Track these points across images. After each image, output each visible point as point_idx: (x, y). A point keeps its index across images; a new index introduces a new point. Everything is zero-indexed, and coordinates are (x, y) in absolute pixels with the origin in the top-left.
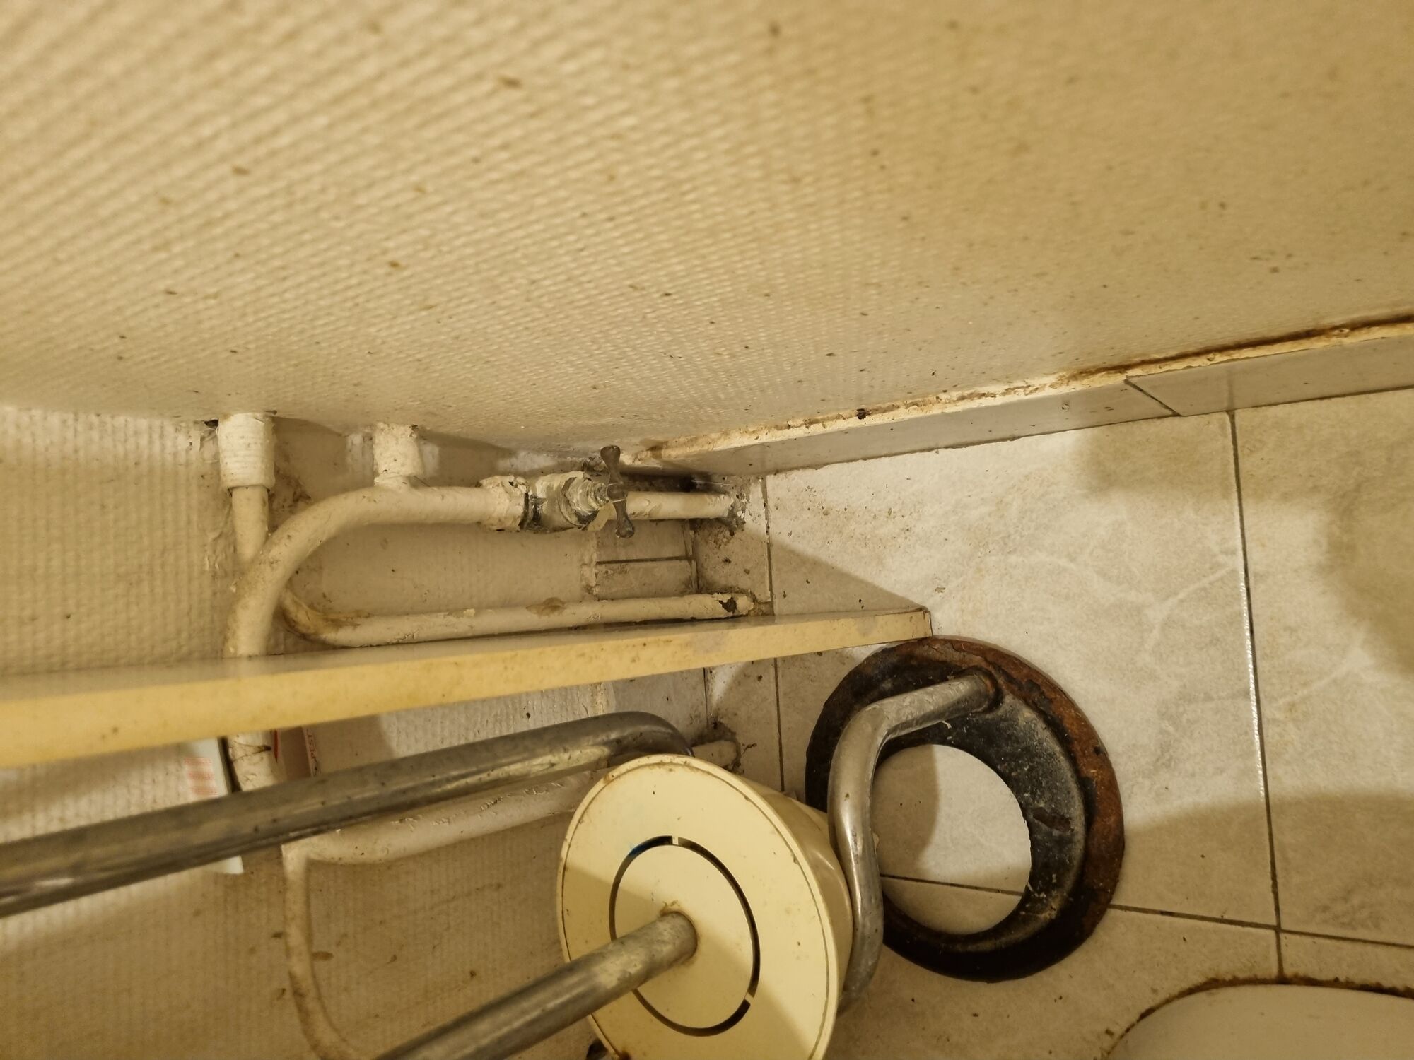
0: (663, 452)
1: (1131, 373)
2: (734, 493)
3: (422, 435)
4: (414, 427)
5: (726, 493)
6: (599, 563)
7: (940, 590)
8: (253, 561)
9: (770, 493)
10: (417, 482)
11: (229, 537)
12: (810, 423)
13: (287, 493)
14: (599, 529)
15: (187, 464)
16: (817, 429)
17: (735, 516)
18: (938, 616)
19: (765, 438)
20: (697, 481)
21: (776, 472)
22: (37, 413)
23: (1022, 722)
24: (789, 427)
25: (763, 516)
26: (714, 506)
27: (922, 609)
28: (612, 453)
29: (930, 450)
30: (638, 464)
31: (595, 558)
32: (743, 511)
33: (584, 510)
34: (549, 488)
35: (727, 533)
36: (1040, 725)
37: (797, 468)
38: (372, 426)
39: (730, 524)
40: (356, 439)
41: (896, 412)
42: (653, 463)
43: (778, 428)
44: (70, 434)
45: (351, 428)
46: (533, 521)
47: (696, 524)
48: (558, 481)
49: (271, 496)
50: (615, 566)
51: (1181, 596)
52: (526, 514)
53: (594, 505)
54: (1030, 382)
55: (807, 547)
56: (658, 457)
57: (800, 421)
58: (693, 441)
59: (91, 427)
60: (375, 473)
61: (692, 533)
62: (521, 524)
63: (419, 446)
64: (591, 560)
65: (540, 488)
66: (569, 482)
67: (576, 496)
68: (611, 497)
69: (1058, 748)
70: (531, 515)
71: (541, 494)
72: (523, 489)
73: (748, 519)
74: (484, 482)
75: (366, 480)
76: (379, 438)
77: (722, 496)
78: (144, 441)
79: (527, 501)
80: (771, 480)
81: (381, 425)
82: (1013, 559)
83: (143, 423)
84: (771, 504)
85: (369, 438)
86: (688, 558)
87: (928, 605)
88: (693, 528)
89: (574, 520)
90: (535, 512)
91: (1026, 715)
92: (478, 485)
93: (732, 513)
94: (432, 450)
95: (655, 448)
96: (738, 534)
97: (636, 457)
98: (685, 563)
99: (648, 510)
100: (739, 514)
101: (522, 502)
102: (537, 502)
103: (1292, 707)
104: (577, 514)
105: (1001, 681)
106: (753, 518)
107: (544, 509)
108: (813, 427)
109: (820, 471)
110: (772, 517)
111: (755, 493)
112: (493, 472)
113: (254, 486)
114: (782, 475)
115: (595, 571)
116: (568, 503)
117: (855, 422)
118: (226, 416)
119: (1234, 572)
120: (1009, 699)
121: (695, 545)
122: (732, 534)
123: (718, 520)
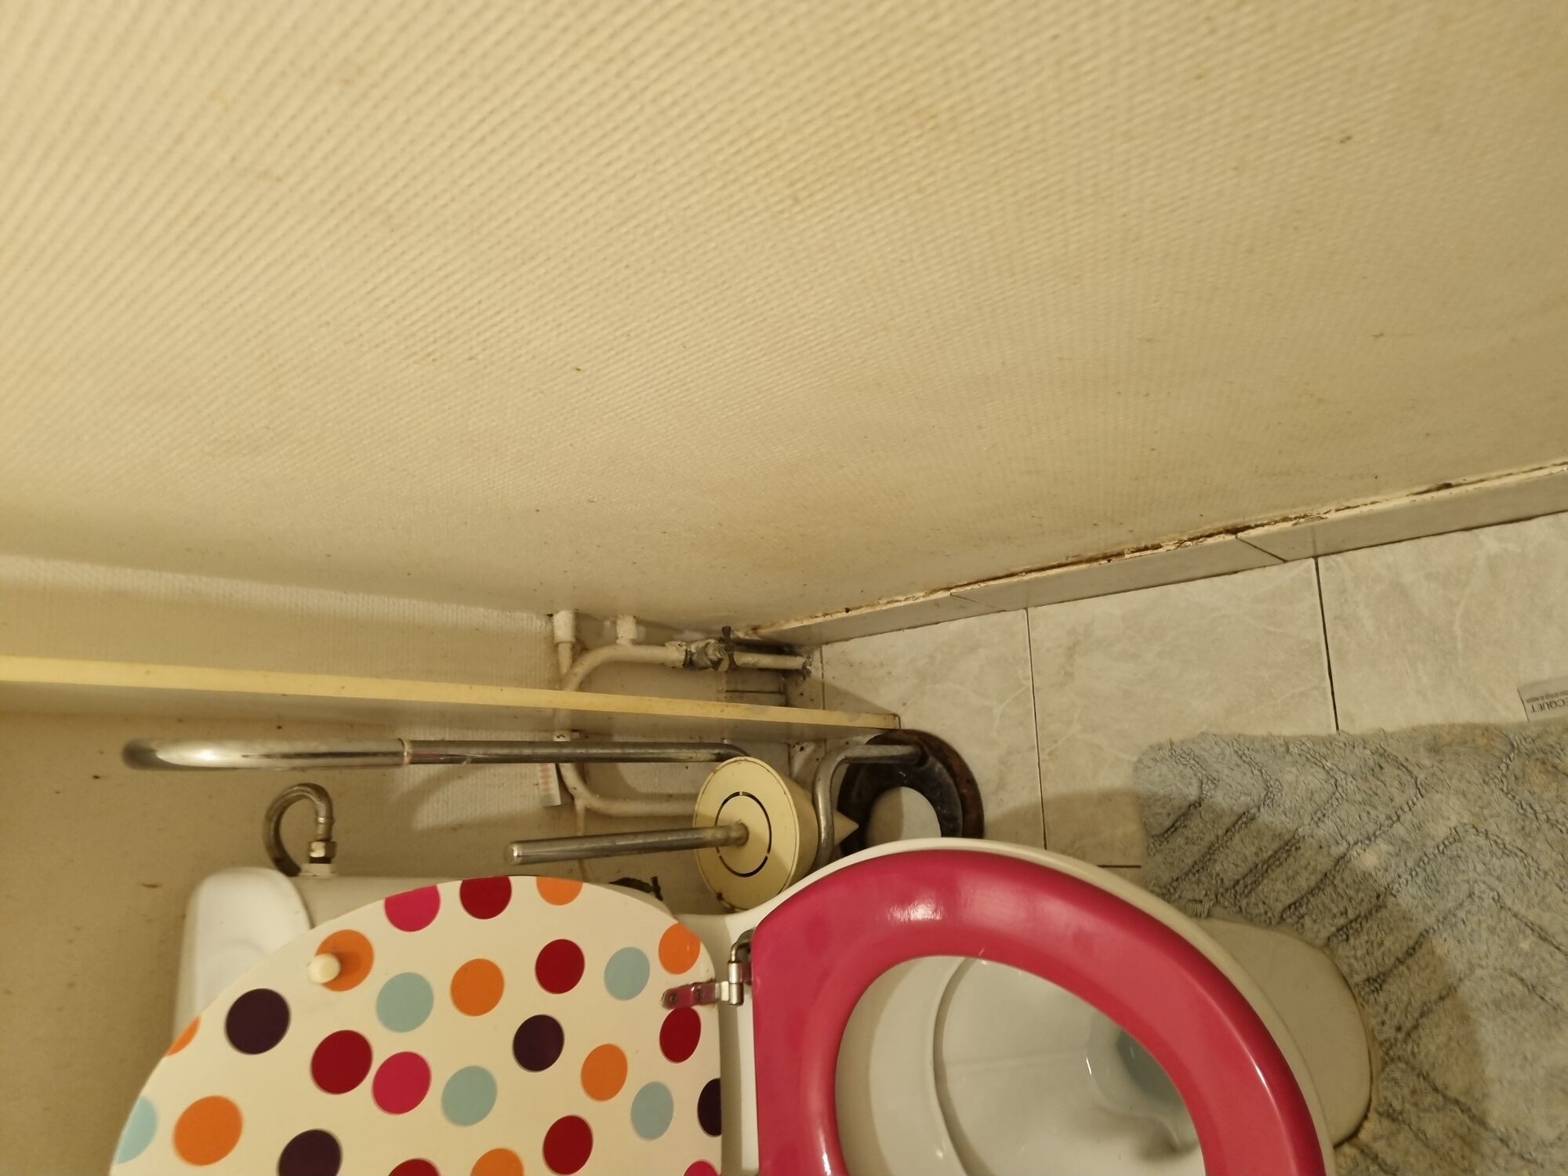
0: (758, 631)
1: (951, 591)
2: (806, 656)
3: (639, 622)
4: (635, 617)
5: (801, 655)
6: (727, 691)
7: (904, 704)
8: (567, 674)
9: (824, 655)
10: (636, 642)
11: (557, 665)
12: (825, 615)
13: (579, 648)
14: (725, 669)
15: (540, 633)
16: (828, 618)
17: (806, 668)
18: (903, 719)
19: (806, 623)
20: (786, 649)
21: (827, 643)
22: (490, 611)
23: (937, 769)
24: (816, 617)
25: (820, 668)
26: (794, 663)
27: (895, 715)
28: (727, 631)
29: (900, 630)
30: (747, 637)
31: (725, 689)
32: (811, 665)
33: (713, 658)
34: (697, 648)
35: (802, 679)
36: (945, 771)
37: (837, 641)
38: (616, 617)
39: (803, 673)
40: (608, 623)
41: (862, 609)
42: (755, 638)
43: (812, 618)
44: (500, 620)
45: (606, 618)
46: (690, 664)
47: (785, 673)
48: (701, 644)
49: (573, 648)
50: (737, 694)
51: (1008, 701)
52: (686, 659)
53: (719, 655)
54: (915, 595)
55: (842, 685)
56: (755, 633)
57: (820, 614)
58: (773, 625)
59: (507, 616)
60: (617, 638)
61: (783, 679)
62: (684, 665)
63: (637, 627)
64: (723, 689)
65: (693, 648)
66: (707, 644)
67: (710, 651)
68: (726, 651)
69: (952, 782)
70: (688, 660)
71: (693, 650)
72: (685, 648)
73: (813, 671)
74: (666, 644)
75: (613, 641)
76: (619, 622)
77: (798, 657)
78: (525, 622)
79: (686, 654)
80: (824, 648)
81: (620, 616)
82: (937, 686)
83: (525, 615)
84: (824, 662)
85: (614, 623)
86: (780, 692)
87: (899, 713)
88: (785, 677)
89: (709, 663)
90: (691, 659)
91: (939, 766)
92: (664, 646)
93: (804, 667)
94: (642, 629)
95: (755, 629)
96: (807, 679)
97: (746, 634)
98: (778, 696)
99: (752, 662)
100: (808, 667)
101: (684, 653)
102: (692, 654)
103: (1050, 754)
104: (711, 660)
105: (926, 749)
106: (815, 671)
107: (695, 658)
108: (827, 617)
109: (848, 642)
110: (825, 668)
111: (817, 655)
112: (672, 639)
113: (568, 642)
114: (829, 645)
115: (725, 695)
116: (706, 655)
117: (844, 614)
118: (557, 612)
119: (1028, 689)
120: (931, 759)
121: (785, 687)
122: (805, 679)
123: (797, 671)
